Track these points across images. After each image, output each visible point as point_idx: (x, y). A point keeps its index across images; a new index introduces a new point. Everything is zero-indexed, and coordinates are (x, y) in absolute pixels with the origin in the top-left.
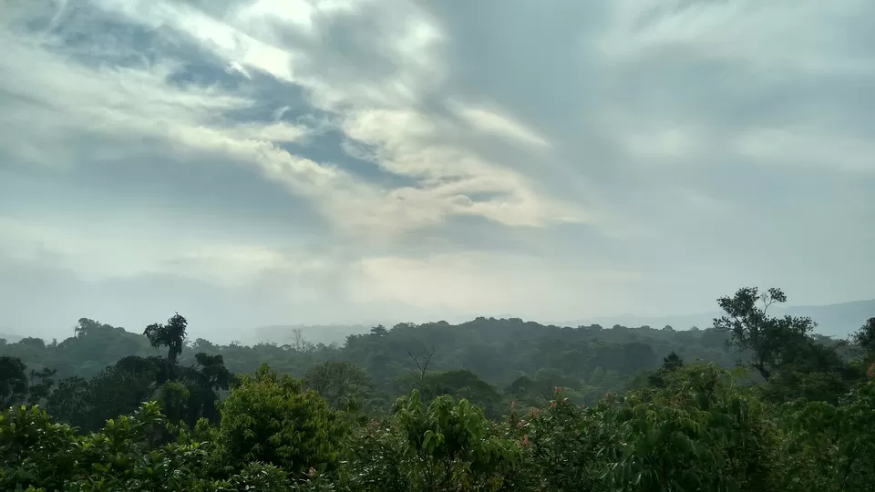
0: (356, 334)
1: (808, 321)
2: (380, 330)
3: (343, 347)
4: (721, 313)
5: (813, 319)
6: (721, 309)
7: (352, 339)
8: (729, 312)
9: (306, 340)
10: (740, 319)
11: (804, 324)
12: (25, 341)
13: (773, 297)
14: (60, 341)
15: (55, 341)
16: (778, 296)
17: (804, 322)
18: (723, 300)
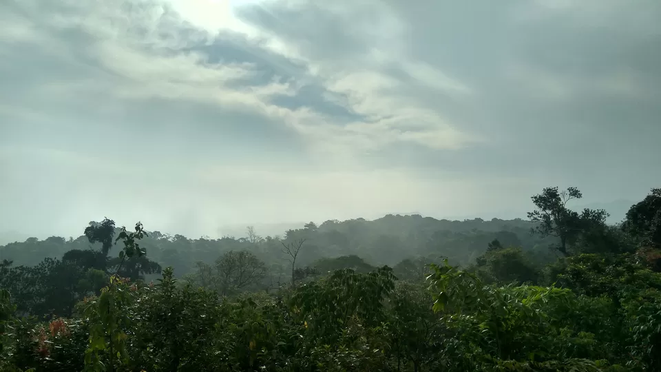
0: (293, 229)
1: (603, 212)
2: (311, 225)
3: (284, 239)
4: (534, 207)
5: (608, 211)
6: (534, 204)
7: (290, 233)
8: (540, 206)
9: (256, 235)
10: (549, 212)
11: (599, 215)
12: (50, 238)
13: (571, 194)
14: (75, 238)
15: (72, 238)
16: (575, 193)
17: (600, 213)
18: (535, 198)
